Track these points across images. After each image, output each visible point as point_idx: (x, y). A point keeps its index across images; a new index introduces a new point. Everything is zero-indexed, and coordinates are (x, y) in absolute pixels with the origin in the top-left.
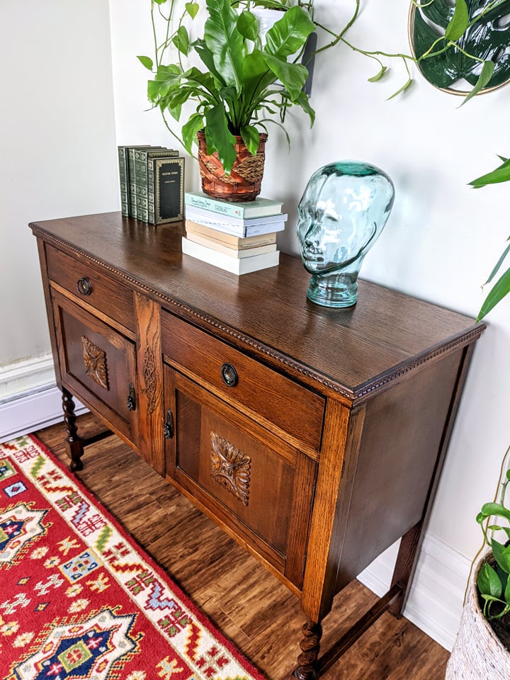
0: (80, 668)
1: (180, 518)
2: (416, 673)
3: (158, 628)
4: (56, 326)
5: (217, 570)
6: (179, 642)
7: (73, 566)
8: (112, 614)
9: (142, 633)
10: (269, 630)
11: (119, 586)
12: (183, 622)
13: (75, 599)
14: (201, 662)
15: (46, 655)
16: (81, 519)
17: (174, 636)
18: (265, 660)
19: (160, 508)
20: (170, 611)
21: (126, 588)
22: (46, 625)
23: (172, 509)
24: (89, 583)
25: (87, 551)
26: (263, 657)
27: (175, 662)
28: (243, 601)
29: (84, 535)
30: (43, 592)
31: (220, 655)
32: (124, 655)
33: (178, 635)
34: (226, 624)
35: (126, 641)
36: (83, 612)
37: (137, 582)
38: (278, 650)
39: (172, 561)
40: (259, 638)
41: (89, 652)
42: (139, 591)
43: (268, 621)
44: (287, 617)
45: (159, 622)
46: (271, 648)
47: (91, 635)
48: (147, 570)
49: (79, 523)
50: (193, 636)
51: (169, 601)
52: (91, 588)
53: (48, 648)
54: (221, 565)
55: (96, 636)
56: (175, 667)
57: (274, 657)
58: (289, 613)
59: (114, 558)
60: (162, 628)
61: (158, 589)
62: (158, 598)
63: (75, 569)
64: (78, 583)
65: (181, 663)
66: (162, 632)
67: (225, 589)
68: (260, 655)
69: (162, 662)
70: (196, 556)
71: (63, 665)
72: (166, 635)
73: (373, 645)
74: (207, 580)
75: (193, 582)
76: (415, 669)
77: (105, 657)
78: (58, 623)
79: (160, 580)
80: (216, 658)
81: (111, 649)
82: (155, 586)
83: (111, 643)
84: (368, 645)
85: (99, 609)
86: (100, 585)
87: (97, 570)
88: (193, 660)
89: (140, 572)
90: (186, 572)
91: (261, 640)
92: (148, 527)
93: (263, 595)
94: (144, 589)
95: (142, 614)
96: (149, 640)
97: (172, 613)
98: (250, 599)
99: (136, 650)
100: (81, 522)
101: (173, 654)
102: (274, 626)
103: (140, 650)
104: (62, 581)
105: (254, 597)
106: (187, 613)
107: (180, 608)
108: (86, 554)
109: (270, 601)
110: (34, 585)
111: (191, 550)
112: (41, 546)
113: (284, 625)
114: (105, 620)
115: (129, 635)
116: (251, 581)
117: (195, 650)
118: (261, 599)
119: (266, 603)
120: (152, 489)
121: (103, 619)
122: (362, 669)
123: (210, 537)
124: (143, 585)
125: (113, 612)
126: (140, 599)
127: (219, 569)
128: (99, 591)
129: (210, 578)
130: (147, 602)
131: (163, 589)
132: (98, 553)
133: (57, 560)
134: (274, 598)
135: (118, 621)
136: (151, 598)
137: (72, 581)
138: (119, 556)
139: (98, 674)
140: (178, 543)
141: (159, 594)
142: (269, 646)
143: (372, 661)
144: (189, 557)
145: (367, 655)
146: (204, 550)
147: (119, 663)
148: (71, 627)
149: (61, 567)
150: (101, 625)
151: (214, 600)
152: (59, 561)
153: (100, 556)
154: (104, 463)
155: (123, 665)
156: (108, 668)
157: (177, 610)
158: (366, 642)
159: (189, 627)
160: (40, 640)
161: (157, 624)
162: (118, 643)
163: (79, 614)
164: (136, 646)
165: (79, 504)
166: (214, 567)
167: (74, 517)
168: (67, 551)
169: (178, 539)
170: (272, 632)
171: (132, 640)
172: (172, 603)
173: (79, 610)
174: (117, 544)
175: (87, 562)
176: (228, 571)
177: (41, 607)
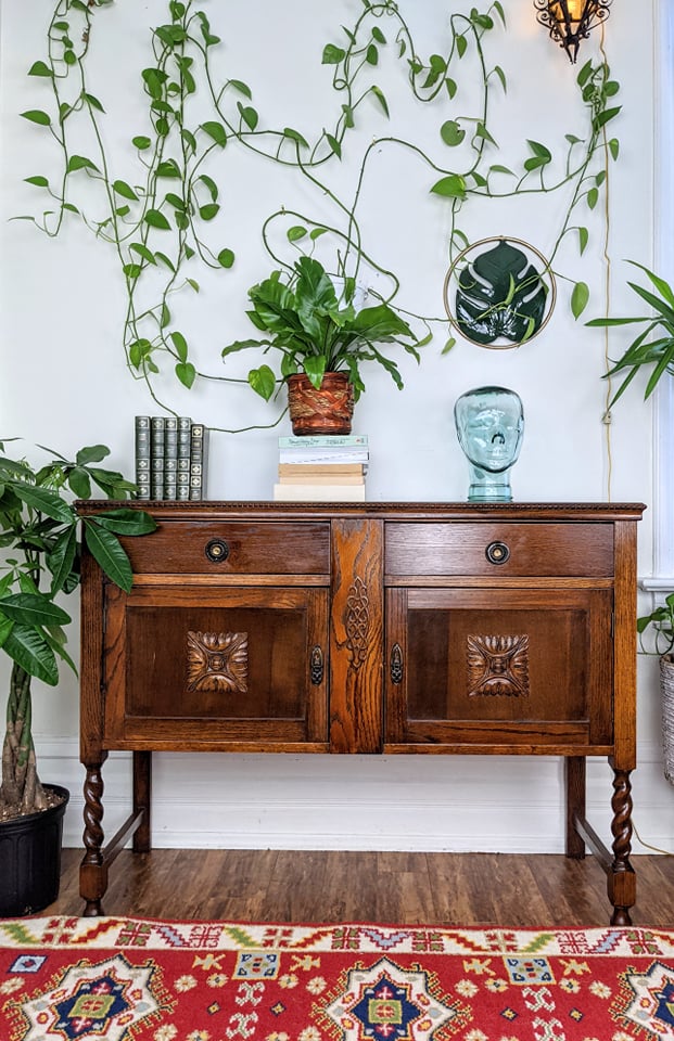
0: (405, 1014)
1: (283, 895)
3: (421, 952)
5: (388, 904)
6: (452, 948)
7: (248, 970)
8: (362, 971)
9: (413, 963)
11: (329, 953)
12: (434, 938)
13: (302, 984)
14: (495, 948)
15: (357, 1028)
16: (181, 940)
17: (443, 949)
19: (246, 899)
20: (410, 939)
21: (340, 950)
22: (312, 1015)
23: (261, 893)
24: (293, 969)
25: (240, 954)
26: (522, 923)
27: (475, 960)
28: (446, 908)
29: (212, 947)
30: (256, 1001)
31: (499, 936)
32: (426, 983)
33: (445, 947)
35: (411, 975)
36: (330, 987)
37: (342, 941)
41: (392, 1001)
42: (357, 944)
43: (486, 907)
45: (414, 949)
47: (370, 992)
48: (336, 929)
49: (185, 944)
50: (458, 940)
51: (396, 934)
52: (303, 970)
53: (348, 1024)
55: (377, 990)
56: (481, 963)
59: (283, 942)
60: (425, 951)
61: (371, 933)
62: (383, 938)
63: (256, 970)
64: (281, 975)
66: (429, 952)
69: (465, 967)
71: (386, 1023)
72: (437, 952)
77: (413, 994)
78: (320, 1006)
79: (363, 927)
80: (500, 939)
81: (407, 987)
82: (365, 933)
83: (399, 984)
85: (341, 975)
86: (308, 963)
87: (283, 957)
88: (486, 950)
89: (330, 935)
93: (454, 896)
94: (359, 941)
95: (389, 954)
96: (429, 963)
97: (414, 939)
98: (450, 904)
99: (429, 974)
100: (187, 942)
101: (463, 958)
102: (495, 906)
103: (434, 972)
104: (259, 983)
105: (450, 901)
106: (427, 932)
107: (415, 933)
108: (244, 956)
110: (234, 1002)
112: (176, 979)
114: (363, 977)
117: (476, 946)
118: (457, 899)
124: (352, 938)
125: (360, 969)
126: (366, 946)
128: (317, 967)
129: (392, 911)
130: (378, 946)
131: (376, 930)
132: (257, 948)
133: (220, 977)
135: (377, 970)
136: (377, 941)
137: (272, 978)
138: (285, 938)
139: (429, 1006)
140: (316, 909)
141: (379, 936)
146: (349, 900)
147: (432, 990)
148: (339, 1000)
149: (237, 978)
150: (365, 982)
152: (223, 975)
153: (263, 949)
155: (439, 988)
156: (429, 998)
157: (414, 935)
159: (444, 937)
160: (328, 1027)
161: (416, 952)
162: (407, 981)
164: (424, 972)
165: (153, 931)
166: (382, 904)
167: (170, 942)
168: (217, 965)
169: (311, 907)
170: (502, 909)
171: (415, 972)
172: (403, 934)
173: (322, 988)
174: (265, 933)
175: (258, 959)
176: (398, 899)
177: (279, 1009)
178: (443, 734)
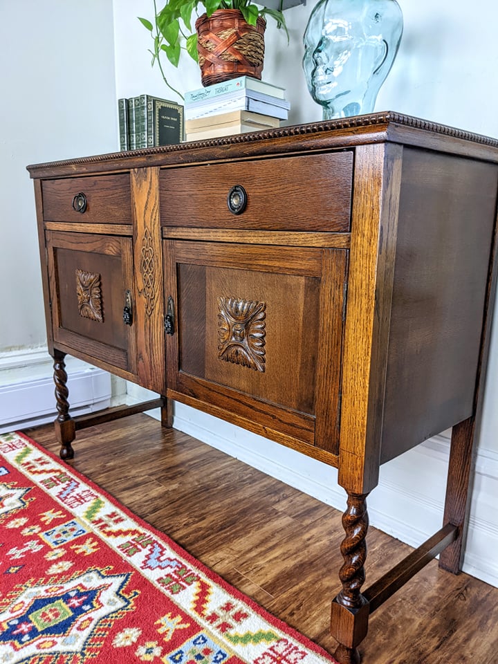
0: (56, 626)
1: (183, 493)
2: (493, 626)
3: (158, 586)
4: (50, 275)
5: (229, 535)
6: (185, 599)
7: (55, 533)
8: (100, 575)
9: (137, 591)
10: (296, 588)
11: (110, 549)
12: (189, 580)
13: (56, 562)
14: (213, 618)
15: (14, 614)
16: (68, 494)
17: (177, 593)
18: (295, 617)
19: (161, 486)
20: (173, 570)
21: (119, 551)
22: (17, 586)
23: (175, 486)
24: (74, 547)
25: (74, 520)
26: (292, 614)
27: (179, 618)
28: (261, 562)
29: (72, 507)
30: (17, 557)
31: (236, 610)
32: (113, 613)
33: (182, 592)
34: (243, 583)
35: (117, 599)
36: (64, 573)
37: (132, 544)
38: (311, 606)
39: (175, 529)
40: (284, 596)
41: (69, 611)
42: (135, 552)
43: (294, 580)
44: (319, 576)
45: (159, 580)
46: (301, 605)
47: (72, 594)
48: (145, 534)
49: (66, 498)
50: (201, 592)
51: (171, 560)
52: (76, 551)
53: (17, 608)
54: (234, 531)
55: (79, 595)
56: (179, 623)
57: (305, 614)
58: (320, 572)
59: (106, 525)
60: (163, 586)
61: (157, 549)
62: (158, 559)
63: (58, 536)
64: (61, 547)
65: (186, 618)
66: (163, 589)
67: (239, 552)
68: (288, 611)
69: (162, 619)
70: (203, 524)
71: (35, 624)
72: (168, 593)
73: (431, 599)
74: (217, 545)
75: (200, 547)
76: (490, 622)
77: (89, 615)
78: (33, 584)
79: (160, 542)
80: (232, 613)
81: (97, 607)
82: (154, 547)
83: (98, 601)
84: (424, 599)
85: (84, 570)
86: (88, 548)
87: (85, 536)
88: (203, 615)
89: (136, 536)
90: (191, 537)
91: (288, 598)
92: (147, 501)
93: (286, 556)
94: (140, 551)
95: (137, 573)
96: (146, 598)
97: (175, 572)
98: (270, 561)
99: (129, 607)
100: (68, 497)
101: (175, 610)
102: (302, 584)
103: (135, 608)
104: (42, 546)
105: (275, 558)
106: (193, 571)
107: (184, 567)
108: (73, 523)
109: (296, 561)
110: (7, 551)
111: (196, 519)
112: (20, 517)
113: (315, 582)
114: (92, 580)
115: (121, 592)
116: (270, 544)
117: (204, 606)
118: (284, 560)
119: (290, 563)
120: (151, 472)
121: (90, 579)
122: (421, 624)
123: (219, 507)
124: (139, 547)
125: (102, 572)
126: (136, 560)
127: (231, 534)
128: (86, 554)
129: (220, 543)
130: (145, 562)
131: (164, 549)
132: (87, 522)
133: (37, 529)
134: (300, 559)
135: (108, 581)
136: (149, 559)
137: (53, 546)
138: (111, 523)
139: (79, 632)
140: (181, 513)
141: (159, 555)
142: (299, 603)
143: (432, 616)
144: (194, 526)
145: (424, 609)
146: (212, 518)
147: (106, 621)
148: (48, 587)
149: (42, 535)
150: (85, 584)
151: (227, 561)
152: (40, 529)
153: (88, 524)
154: (98, 453)
155: (113, 623)
156: (92, 626)
157: (180, 569)
158: (421, 598)
159: (196, 584)
160: (8, 601)
161: (156, 583)
162: (106, 601)
163: (60, 575)
164: (129, 603)
165: (67, 482)
166: (225, 533)
167: (61, 493)
168: (50, 521)
169: (181, 511)
170: (301, 590)
171: (124, 598)
172: (175, 563)
173: (59, 571)
174: (109, 514)
175: (73, 530)
176: (242, 536)
177: (13, 570)
178: (201, 391)
